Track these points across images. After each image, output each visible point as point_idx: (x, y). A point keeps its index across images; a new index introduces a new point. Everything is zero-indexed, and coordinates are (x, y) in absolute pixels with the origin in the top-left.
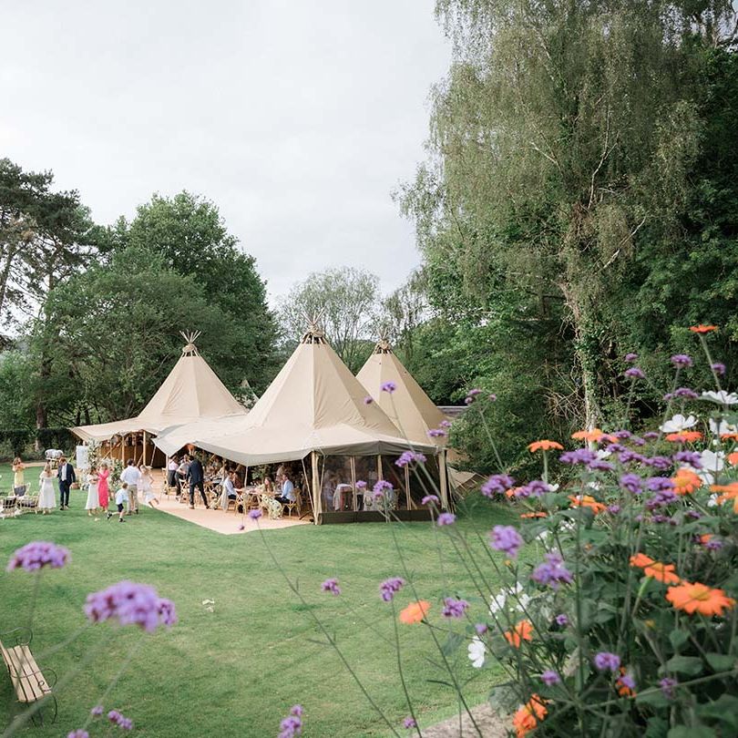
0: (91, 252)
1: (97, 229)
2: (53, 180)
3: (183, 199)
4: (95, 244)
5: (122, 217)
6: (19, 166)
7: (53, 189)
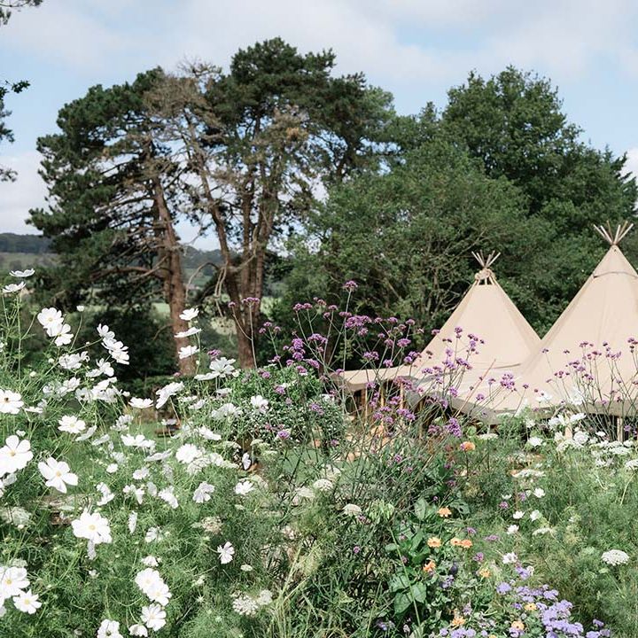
0: (389, 150)
1: (397, 122)
2: (334, 61)
3: (508, 78)
4: (393, 141)
5: (430, 104)
6: (292, 46)
7: (335, 73)
